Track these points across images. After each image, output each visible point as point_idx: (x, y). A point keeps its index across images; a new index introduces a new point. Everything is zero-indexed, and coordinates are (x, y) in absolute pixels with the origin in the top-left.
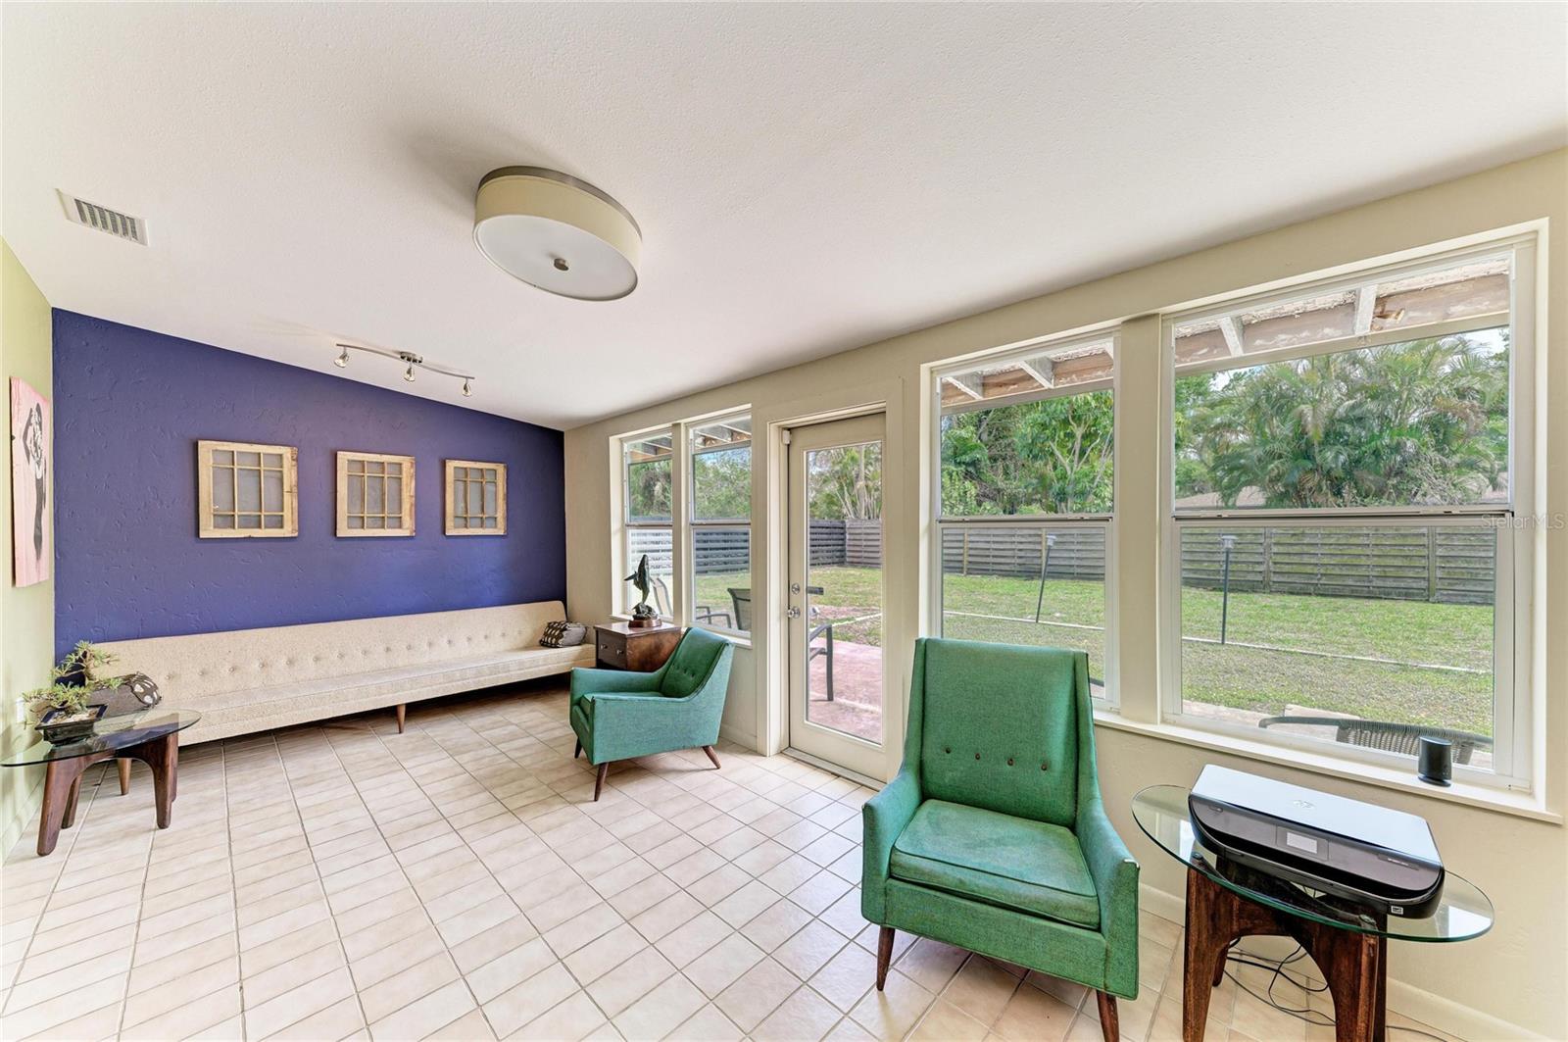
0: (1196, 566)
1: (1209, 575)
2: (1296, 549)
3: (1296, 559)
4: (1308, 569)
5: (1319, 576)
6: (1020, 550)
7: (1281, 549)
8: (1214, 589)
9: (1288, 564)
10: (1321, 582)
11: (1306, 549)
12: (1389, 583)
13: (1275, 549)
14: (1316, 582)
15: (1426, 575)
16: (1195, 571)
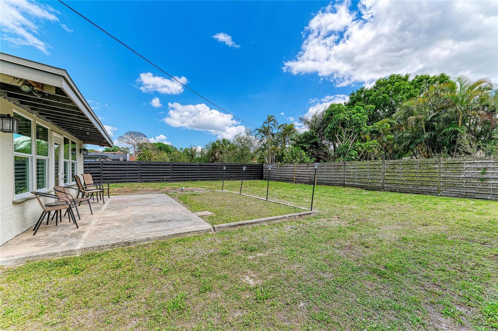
0: (360, 180)
1: (365, 184)
2: (393, 174)
3: (392, 178)
4: (396, 182)
5: (400, 185)
6: (310, 174)
7: (388, 174)
8: (366, 189)
9: (390, 180)
10: (401, 187)
11: (396, 174)
12: (424, 188)
13: (386, 174)
14: (399, 187)
15: (437, 185)
16: (360, 182)
